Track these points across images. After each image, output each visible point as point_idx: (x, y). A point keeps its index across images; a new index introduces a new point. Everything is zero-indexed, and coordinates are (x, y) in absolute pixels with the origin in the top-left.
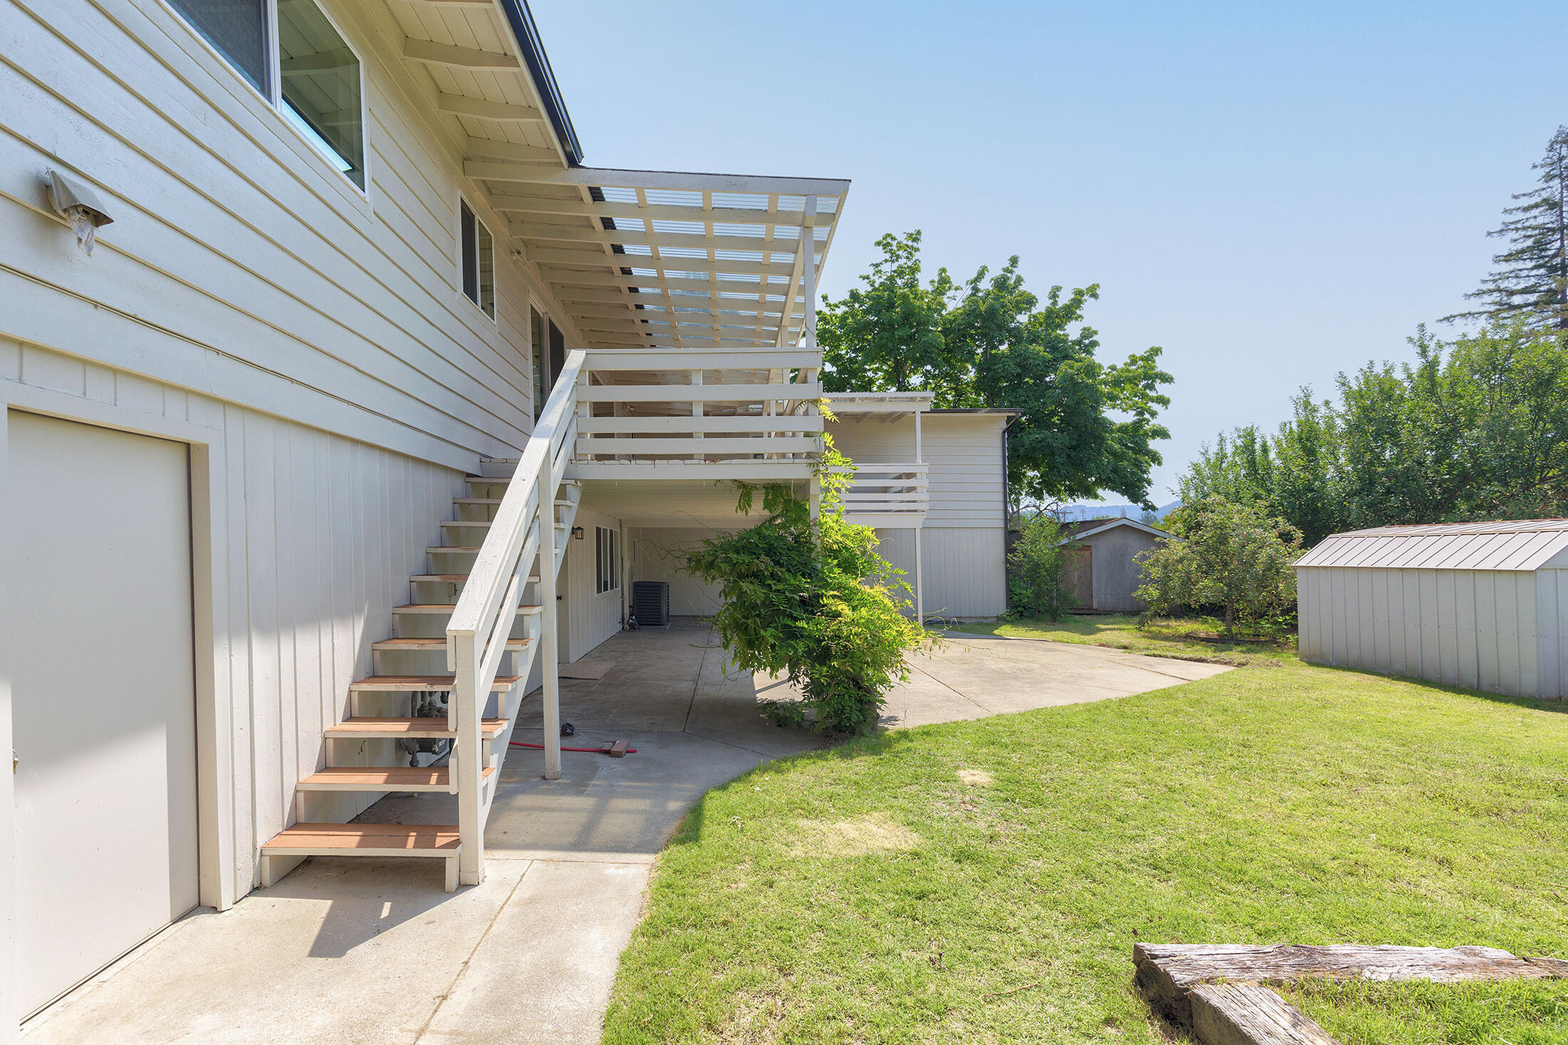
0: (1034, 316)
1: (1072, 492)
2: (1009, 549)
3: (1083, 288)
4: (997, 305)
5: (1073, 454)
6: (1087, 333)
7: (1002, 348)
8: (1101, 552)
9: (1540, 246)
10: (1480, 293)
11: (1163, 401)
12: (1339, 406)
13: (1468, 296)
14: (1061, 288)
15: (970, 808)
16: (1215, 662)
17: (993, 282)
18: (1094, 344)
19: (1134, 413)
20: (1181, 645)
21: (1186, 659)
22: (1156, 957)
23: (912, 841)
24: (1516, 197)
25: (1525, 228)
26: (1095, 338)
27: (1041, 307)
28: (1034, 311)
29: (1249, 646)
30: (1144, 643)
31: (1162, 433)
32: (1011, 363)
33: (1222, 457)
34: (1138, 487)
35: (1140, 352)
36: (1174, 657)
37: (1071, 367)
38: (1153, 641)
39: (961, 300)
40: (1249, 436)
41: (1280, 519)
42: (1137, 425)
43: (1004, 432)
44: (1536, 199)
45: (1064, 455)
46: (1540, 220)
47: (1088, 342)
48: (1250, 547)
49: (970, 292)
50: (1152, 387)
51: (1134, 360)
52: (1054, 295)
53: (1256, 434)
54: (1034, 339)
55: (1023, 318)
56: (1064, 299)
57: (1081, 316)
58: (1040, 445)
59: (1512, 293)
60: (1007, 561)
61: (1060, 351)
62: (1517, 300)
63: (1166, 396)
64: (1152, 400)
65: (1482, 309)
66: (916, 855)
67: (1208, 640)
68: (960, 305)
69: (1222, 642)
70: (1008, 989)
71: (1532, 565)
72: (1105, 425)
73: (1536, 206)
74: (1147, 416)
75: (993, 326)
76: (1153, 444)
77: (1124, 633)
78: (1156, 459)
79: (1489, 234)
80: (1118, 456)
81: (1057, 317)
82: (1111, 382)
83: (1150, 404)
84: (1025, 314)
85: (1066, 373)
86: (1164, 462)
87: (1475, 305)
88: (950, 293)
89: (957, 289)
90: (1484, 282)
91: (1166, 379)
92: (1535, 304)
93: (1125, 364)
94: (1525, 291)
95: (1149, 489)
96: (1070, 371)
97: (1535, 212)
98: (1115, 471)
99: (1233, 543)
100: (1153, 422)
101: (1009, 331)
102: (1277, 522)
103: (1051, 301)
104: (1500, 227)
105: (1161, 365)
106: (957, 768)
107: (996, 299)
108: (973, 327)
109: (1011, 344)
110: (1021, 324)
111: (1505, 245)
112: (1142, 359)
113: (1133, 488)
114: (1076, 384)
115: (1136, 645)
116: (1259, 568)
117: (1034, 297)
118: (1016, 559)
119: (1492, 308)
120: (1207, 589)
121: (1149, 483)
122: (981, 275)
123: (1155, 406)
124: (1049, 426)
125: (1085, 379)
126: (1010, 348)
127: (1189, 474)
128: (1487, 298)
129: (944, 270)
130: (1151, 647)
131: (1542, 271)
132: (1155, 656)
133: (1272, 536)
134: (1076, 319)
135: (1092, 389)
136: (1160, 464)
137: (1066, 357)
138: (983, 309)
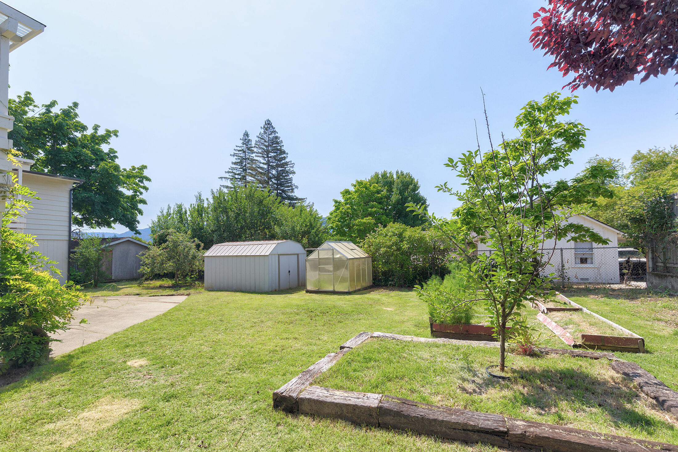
0: (85, 135)
1: (99, 224)
2: (70, 252)
3: (111, 130)
4: (64, 124)
5: (104, 206)
6: (112, 151)
7: (64, 146)
8: (117, 253)
9: (241, 162)
10: (229, 172)
11: (146, 189)
12: (212, 201)
13: (226, 172)
14: (100, 126)
15: (149, 377)
16: (178, 295)
17: (61, 111)
18: (116, 157)
19: (132, 191)
20: (161, 290)
21: (166, 296)
22: (282, 393)
23: (137, 404)
24: (237, 146)
25: (239, 156)
26: (116, 154)
27: (89, 132)
28: (85, 133)
29: (186, 288)
30: (145, 291)
31: (144, 202)
32: (71, 155)
33: (169, 214)
34: (133, 224)
35: (137, 166)
36: (161, 296)
37: (107, 165)
38: (149, 290)
39: (38, 113)
40: (180, 207)
41: (196, 239)
42: (133, 197)
43: (71, 190)
44: (240, 149)
45: (100, 206)
46: (241, 155)
47: (112, 156)
48: (186, 249)
49: (45, 111)
50: (142, 182)
51: (134, 168)
52: (96, 128)
53: (183, 207)
54: (84, 146)
55: (78, 135)
56: (101, 132)
57: (109, 142)
58: (87, 200)
59: (235, 174)
60: (69, 257)
61: (100, 157)
62: (237, 176)
63: (147, 186)
64: (141, 187)
65: (229, 177)
66: (145, 408)
67: (169, 287)
68: (37, 115)
69: (175, 287)
70: (238, 437)
71: (267, 254)
72: (121, 194)
73: (241, 151)
74: (138, 194)
75: (60, 134)
76: (140, 206)
77: (134, 288)
78: (141, 212)
79: (231, 155)
80: (125, 209)
81: (97, 139)
82: (126, 176)
83: (140, 189)
84: (80, 133)
85: (104, 168)
86: (144, 214)
87: (227, 175)
88: (31, 107)
89: (35, 106)
90: (229, 169)
91: (148, 180)
92: (240, 179)
93: (130, 169)
94: (238, 174)
95: (138, 225)
96: (106, 167)
97: (241, 152)
98: (123, 216)
99: (181, 248)
100: (141, 196)
101: (69, 139)
102: (194, 240)
103: (94, 131)
104: (233, 154)
105: (146, 173)
106: (125, 362)
107: (63, 119)
108: (47, 130)
109: (69, 145)
110: (77, 137)
111: (234, 159)
112: (138, 169)
113: (131, 223)
114: (108, 173)
115: (143, 293)
116: (190, 257)
117: (86, 126)
118: (75, 256)
119: (231, 177)
120: (170, 266)
121: (139, 223)
122: (53, 104)
123: (142, 190)
124: (91, 191)
125: (113, 172)
126: (69, 147)
127: (156, 220)
128: (230, 174)
129: (29, 93)
130: (149, 293)
131: (242, 170)
132: (153, 296)
133: (193, 245)
134: (106, 143)
135: (117, 177)
136: (142, 215)
137: (102, 160)
138: (55, 123)
